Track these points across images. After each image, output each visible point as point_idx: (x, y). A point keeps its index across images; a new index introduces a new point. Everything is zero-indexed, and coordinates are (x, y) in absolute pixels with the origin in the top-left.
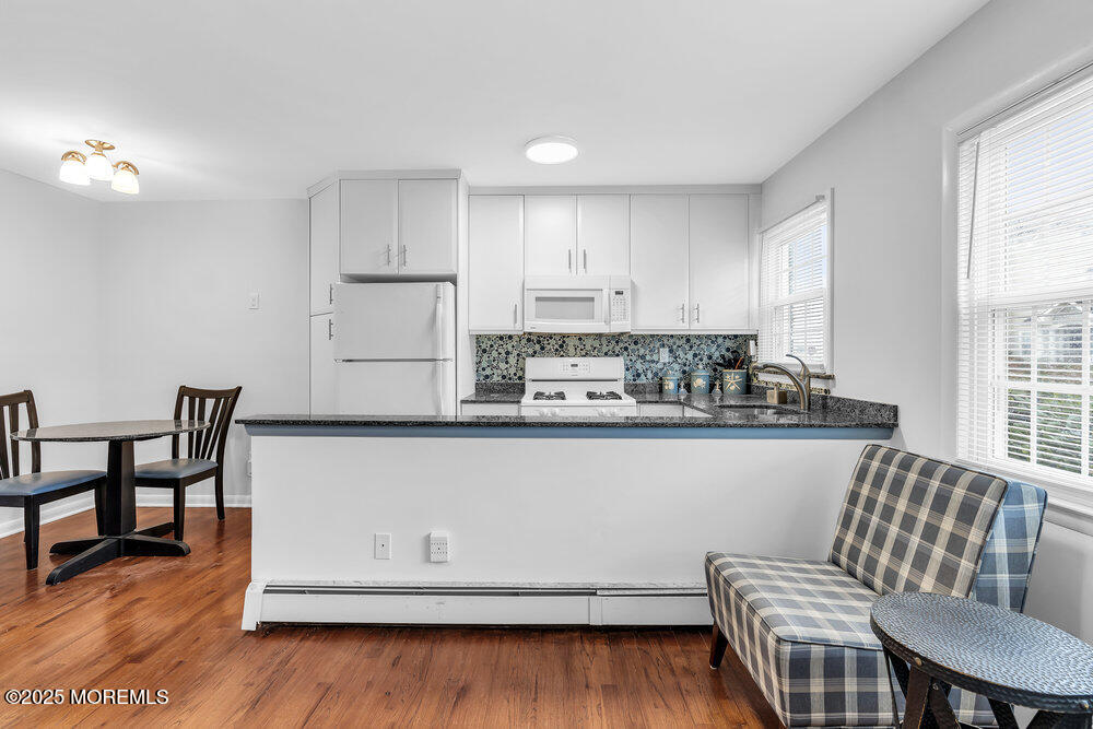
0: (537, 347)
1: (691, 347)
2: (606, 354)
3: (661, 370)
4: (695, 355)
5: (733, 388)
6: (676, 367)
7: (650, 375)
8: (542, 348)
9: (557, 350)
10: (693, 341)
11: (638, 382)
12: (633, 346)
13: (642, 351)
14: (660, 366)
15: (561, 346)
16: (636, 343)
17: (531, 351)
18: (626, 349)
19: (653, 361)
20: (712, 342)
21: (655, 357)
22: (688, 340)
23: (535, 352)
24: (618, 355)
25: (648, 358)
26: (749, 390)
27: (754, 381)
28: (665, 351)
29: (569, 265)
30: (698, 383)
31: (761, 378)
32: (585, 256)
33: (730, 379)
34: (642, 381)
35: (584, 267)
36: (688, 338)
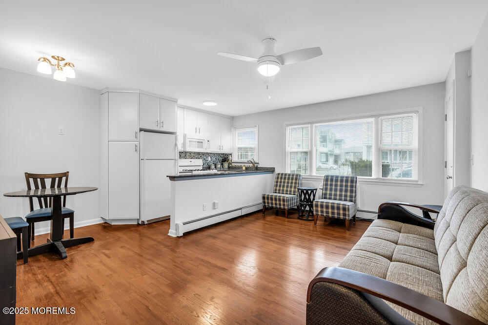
1: (215, 156)
2: (196, 158)
3: (209, 163)
4: (216, 159)
5: (227, 167)
6: (212, 162)
7: (206, 164)
13: (205, 157)
16: (203, 155)
18: (201, 157)
19: (207, 160)
20: (219, 155)
24: (199, 159)
26: (229, 168)
27: (230, 165)
28: (210, 157)
29: (196, 132)
30: (219, 166)
31: (233, 164)
32: (199, 129)
33: (226, 165)
34: (205, 166)
35: (199, 132)
36: (214, 154)
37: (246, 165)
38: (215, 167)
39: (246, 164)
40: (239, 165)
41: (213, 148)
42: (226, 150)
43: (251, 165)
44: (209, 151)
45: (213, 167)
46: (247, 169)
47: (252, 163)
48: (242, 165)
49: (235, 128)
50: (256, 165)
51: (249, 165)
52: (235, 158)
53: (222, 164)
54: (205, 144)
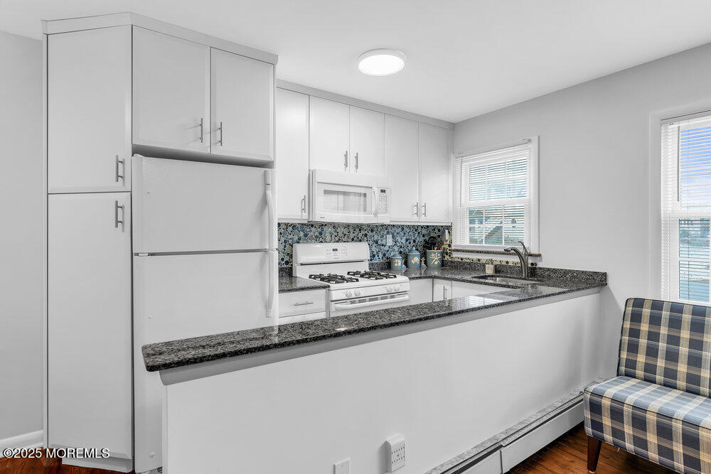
0: (302, 234)
1: (405, 234)
2: (353, 240)
3: (388, 251)
4: (407, 240)
5: (436, 263)
6: (396, 248)
7: (381, 256)
8: (306, 235)
9: (317, 237)
10: (406, 229)
11: (373, 261)
12: (370, 234)
13: (376, 237)
14: (387, 248)
15: (321, 234)
16: (372, 231)
17: (296, 238)
18: (366, 235)
19: (383, 245)
20: (416, 230)
21: (384, 242)
22: (403, 229)
23: (300, 239)
24: (360, 241)
25: (380, 242)
26: (443, 264)
27: (447, 257)
28: (389, 237)
29: (346, 165)
30: (415, 260)
31: (455, 255)
32: (357, 158)
33: (435, 257)
34: (376, 260)
35: (357, 167)
36: (402, 227)
37: (498, 259)
38: (406, 263)
39: (495, 258)
40: (475, 257)
41: (400, 212)
42: (434, 217)
43: (516, 259)
44: (384, 219)
45: (398, 262)
46: (498, 270)
47: (517, 253)
48: (484, 258)
49: (461, 155)
50: (530, 261)
51: (504, 258)
52: (461, 239)
53: (424, 255)
54: (374, 199)
